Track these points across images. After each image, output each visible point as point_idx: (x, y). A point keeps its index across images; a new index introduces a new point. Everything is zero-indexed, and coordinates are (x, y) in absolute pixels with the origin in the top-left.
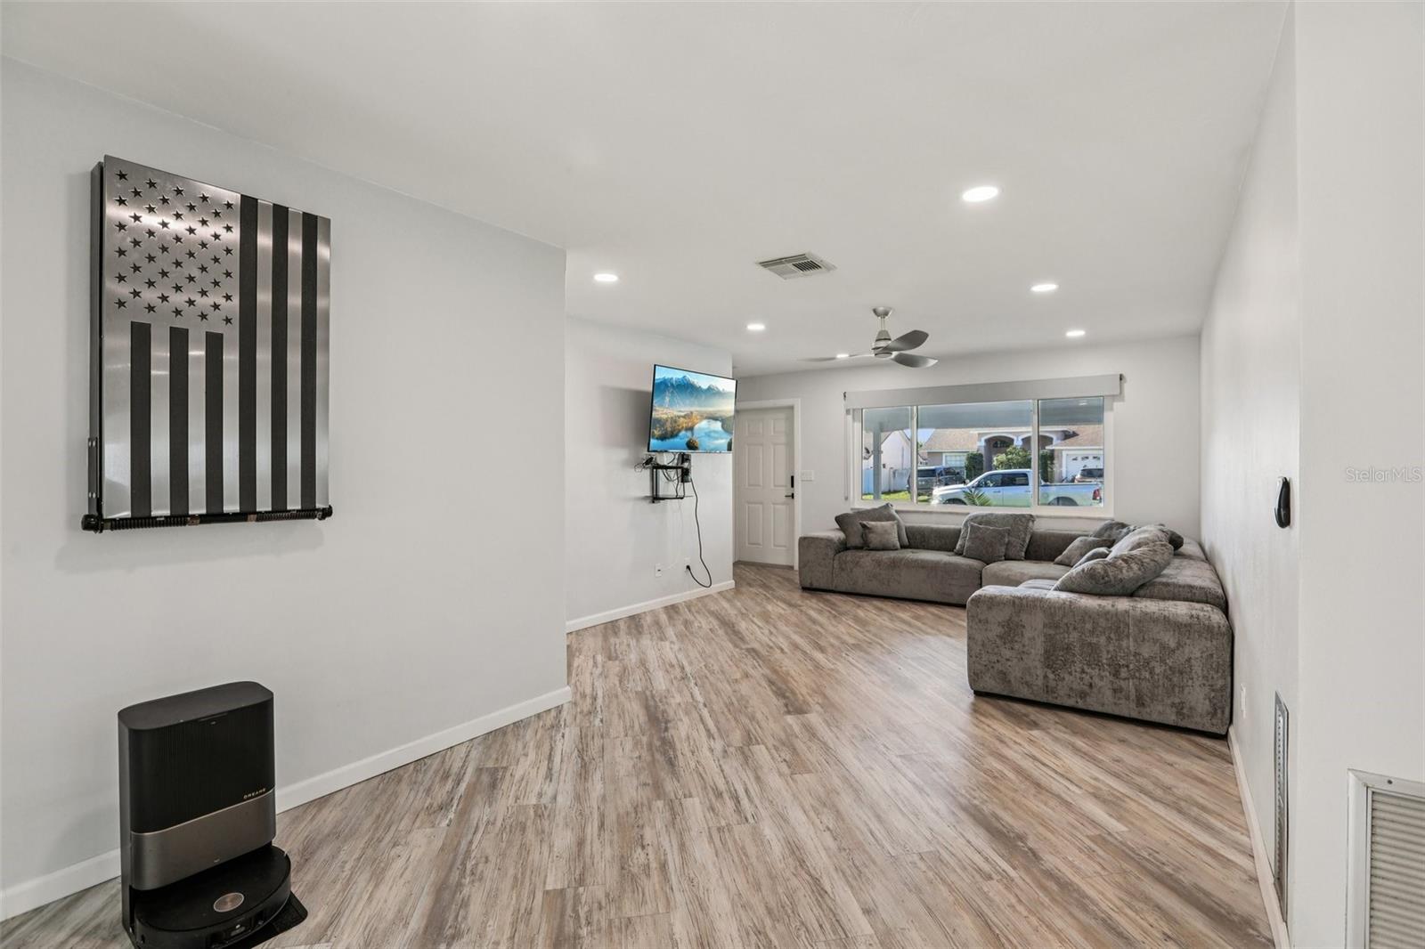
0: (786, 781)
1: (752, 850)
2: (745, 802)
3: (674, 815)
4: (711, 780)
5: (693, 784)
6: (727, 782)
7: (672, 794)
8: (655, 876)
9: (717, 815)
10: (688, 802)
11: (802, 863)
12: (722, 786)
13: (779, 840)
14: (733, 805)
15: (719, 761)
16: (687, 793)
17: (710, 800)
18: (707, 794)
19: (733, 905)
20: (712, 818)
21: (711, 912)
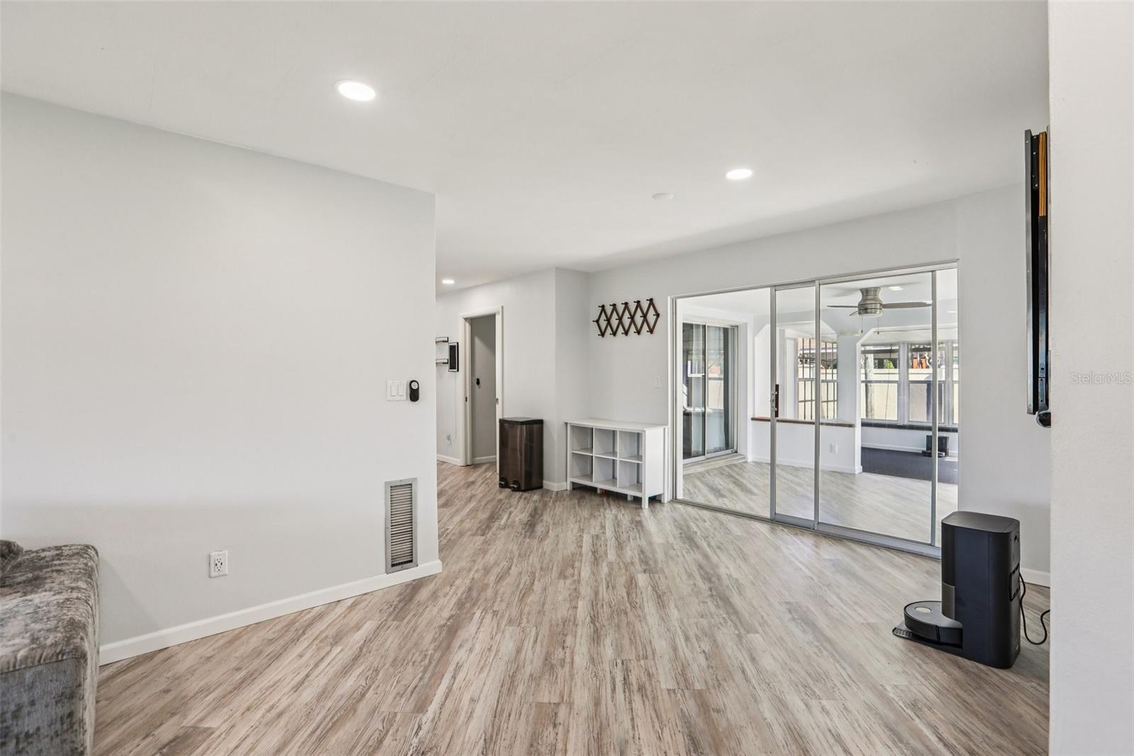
0: (570, 697)
1: (626, 642)
2: (619, 678)
3: (683, 673)
4: (647, 707)
5: (665, 702)
6: (630, 703)
7: (687, 695)
8: (691, 634)
9: (646, 669)
10: (672, 685)
11: (596, 631)
12: (637, 698)
13: (604, 645)
14: (630, 677)
15: (634, 738)
16: (673, 695)
17: (651, 684)
18: (653, 691)
19: (645, 618)
20: (651, 668)
21: (658, 617)
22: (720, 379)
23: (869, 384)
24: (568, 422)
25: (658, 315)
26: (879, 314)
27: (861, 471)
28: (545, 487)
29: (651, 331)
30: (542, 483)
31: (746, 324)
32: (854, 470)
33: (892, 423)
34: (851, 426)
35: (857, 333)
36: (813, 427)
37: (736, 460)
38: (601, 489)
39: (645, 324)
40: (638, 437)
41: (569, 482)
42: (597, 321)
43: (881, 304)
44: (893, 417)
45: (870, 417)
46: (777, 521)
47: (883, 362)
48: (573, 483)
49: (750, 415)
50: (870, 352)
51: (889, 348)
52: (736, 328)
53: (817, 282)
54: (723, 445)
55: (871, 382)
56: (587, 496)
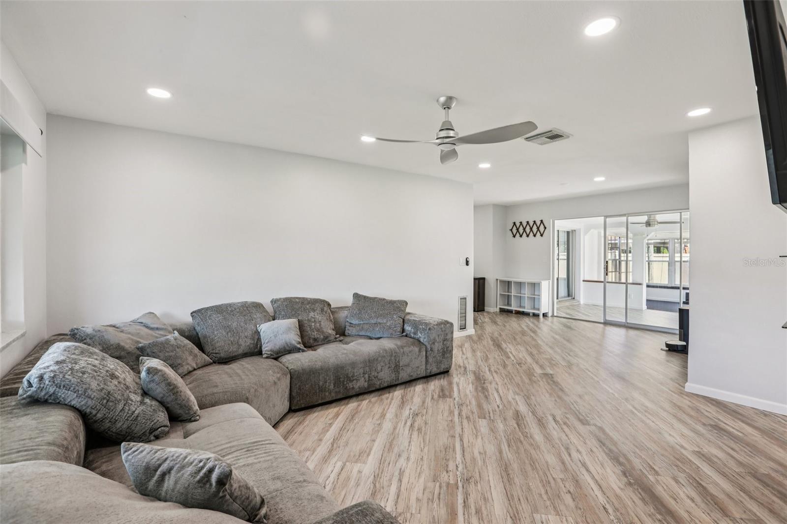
22: (565, 259)
23: (650, 263)
24: (498, 278)
25: (545, 228)
26: (657, 227)
27: (646, 308)
28: (485, 310)
29: (542, 235)
30: (484, 309)
31: (580, 229)
32: (642, 308)
33: (665, 285)
34: (640, 284)
35: (644, 234)
36: (625, 285)
37: (574, 302)
38: (516, 310)
39: (538, 232)
40: (535, 286)
41: (498, 308)
42: (511, 230)
43: (657, 222)
44: (665, 282)
45: (651, 282)
46: (606, 323)
47: (660, 249)
48: (500, 308)
49: (582, 279)
50: (651, 244)
51: (663, 241)
52: (574, 232)
53: (627, 215)
54: (566, 295)
55: (651, 261)
56: (509, 314)
